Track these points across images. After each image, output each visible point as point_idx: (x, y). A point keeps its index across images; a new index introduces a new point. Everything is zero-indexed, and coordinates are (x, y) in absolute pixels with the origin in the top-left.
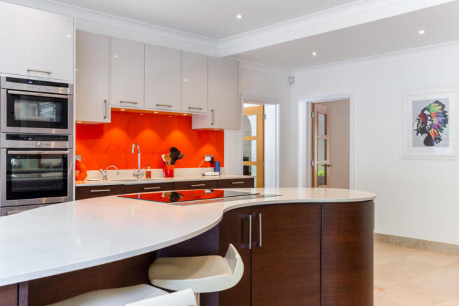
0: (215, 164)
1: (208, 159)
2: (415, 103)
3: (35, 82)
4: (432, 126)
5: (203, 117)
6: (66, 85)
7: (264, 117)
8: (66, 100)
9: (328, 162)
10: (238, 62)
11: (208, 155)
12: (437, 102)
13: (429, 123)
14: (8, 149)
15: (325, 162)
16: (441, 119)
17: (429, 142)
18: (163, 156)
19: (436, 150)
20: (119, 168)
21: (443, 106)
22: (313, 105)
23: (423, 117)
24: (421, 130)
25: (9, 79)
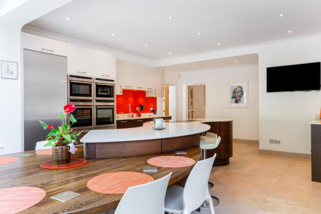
0: (154, 112)
1: (152, 109)
2: (231, 87)
3: (104, 80)
4: (238, 96)
5: (151, 92)
6: (113, 81)
7: (168, 91)
8: (113, 87)
9: (193, 110)
10: (164, 70)
11: (152, 107)
12: (239, 87)
13: (237, 95)
14: (97, 106)
15: (191, 110)
16: (241, 93)
17: (237, 102)
18: (137, 108)
19: (239, 104)
20: (124, 113)
21: (242, 89)
22: (189, 87)
23: (234, 92)
24: (233, 97)
25: (97, 79)
